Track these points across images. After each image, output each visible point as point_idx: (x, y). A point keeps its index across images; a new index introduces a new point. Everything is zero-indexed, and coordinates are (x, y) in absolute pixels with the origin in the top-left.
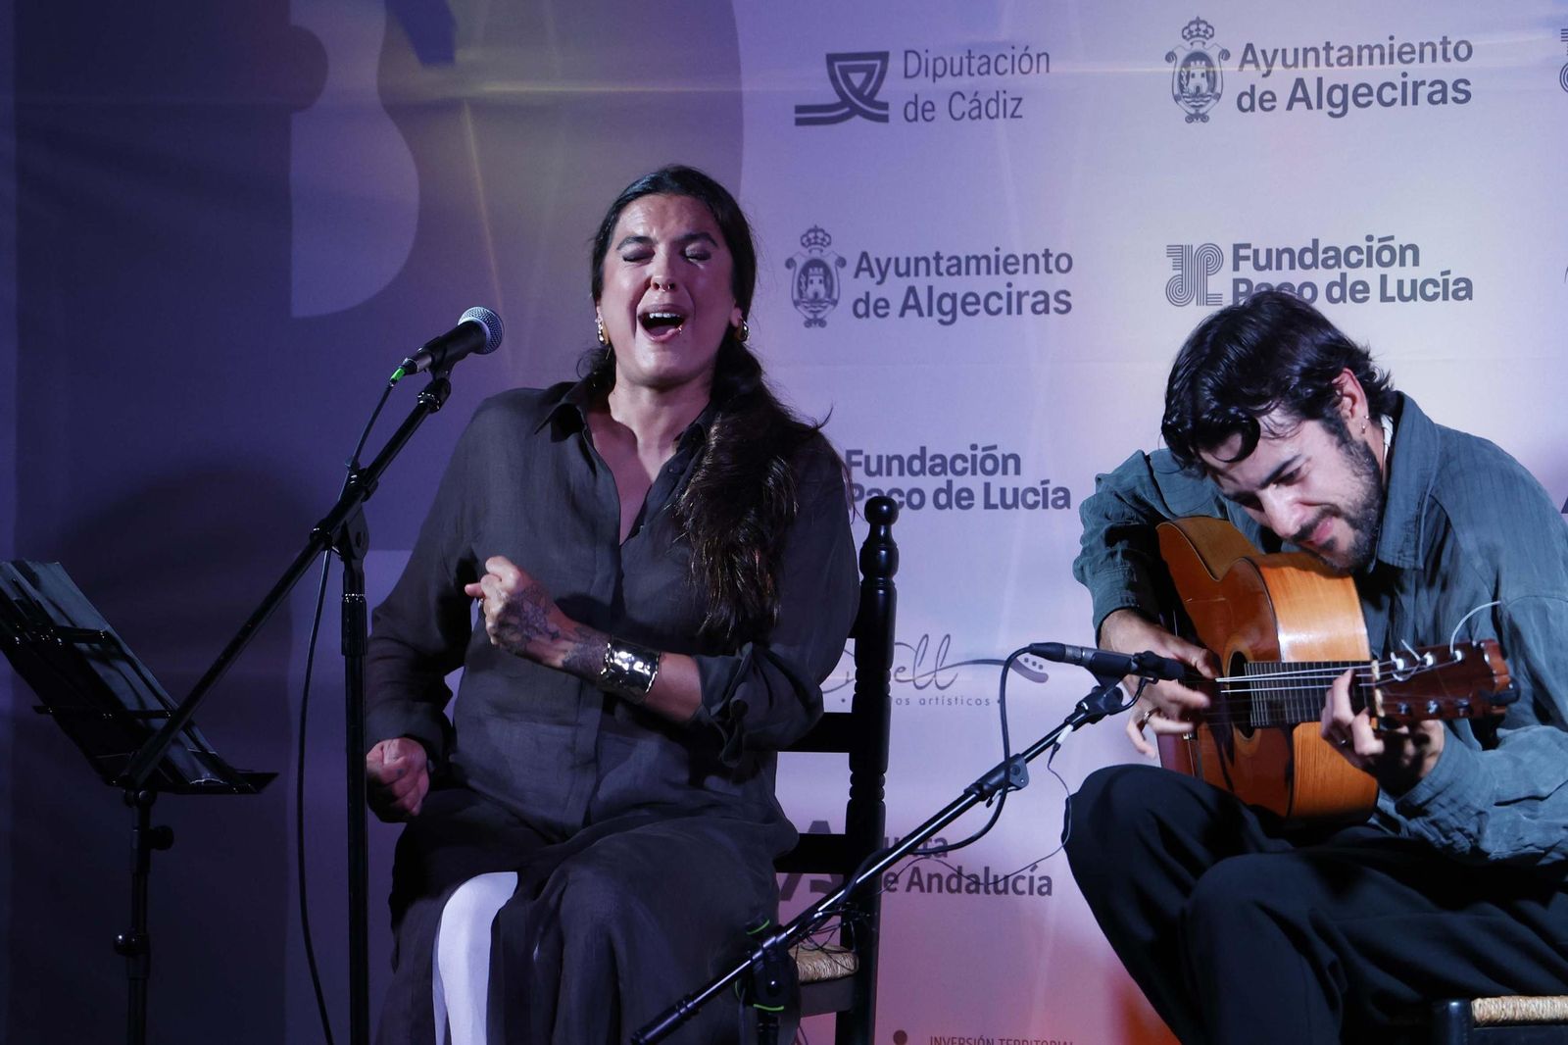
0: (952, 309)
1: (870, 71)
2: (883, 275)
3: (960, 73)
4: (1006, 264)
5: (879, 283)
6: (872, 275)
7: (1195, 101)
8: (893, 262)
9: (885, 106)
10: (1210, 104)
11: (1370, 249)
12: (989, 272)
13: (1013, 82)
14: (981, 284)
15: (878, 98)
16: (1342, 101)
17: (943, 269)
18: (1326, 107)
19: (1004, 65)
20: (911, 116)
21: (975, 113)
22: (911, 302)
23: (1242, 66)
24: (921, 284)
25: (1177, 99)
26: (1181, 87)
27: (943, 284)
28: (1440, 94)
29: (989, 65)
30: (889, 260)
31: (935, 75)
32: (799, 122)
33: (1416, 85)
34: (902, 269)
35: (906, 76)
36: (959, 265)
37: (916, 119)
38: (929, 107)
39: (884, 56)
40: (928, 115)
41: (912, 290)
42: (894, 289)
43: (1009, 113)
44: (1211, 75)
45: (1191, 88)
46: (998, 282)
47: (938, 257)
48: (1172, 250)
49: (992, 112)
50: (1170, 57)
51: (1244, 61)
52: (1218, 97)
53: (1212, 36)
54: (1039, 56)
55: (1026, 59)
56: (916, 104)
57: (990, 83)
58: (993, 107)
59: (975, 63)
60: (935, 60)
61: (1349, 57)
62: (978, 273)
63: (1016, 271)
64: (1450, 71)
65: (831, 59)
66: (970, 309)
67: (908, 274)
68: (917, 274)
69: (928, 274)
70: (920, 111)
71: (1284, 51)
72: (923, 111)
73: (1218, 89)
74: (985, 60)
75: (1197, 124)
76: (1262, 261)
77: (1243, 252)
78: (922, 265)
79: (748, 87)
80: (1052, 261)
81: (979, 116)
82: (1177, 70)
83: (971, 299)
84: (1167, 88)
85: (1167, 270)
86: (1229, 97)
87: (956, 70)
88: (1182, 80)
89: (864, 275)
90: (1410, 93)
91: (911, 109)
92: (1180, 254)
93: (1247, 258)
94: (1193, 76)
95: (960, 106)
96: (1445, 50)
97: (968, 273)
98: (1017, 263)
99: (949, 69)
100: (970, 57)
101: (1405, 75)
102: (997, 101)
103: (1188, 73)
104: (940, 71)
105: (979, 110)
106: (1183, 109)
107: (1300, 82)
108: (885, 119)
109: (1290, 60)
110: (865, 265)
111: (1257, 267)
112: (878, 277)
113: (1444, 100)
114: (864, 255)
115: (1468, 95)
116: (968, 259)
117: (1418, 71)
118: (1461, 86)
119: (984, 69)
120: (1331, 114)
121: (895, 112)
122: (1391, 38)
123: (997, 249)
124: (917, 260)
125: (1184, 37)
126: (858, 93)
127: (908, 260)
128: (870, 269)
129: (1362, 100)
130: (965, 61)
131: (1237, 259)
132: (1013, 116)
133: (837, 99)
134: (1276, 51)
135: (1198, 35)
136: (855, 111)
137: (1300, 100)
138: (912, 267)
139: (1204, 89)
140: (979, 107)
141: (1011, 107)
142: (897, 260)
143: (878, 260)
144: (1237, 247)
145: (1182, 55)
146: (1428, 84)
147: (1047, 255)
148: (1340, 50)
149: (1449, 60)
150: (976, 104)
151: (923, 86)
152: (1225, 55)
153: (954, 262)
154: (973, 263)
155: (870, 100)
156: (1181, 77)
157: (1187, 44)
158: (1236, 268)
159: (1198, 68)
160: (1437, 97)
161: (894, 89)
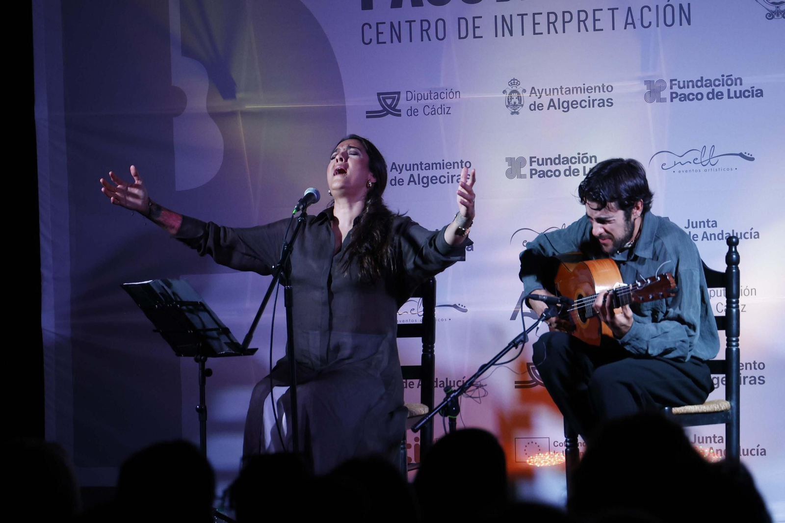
0: (427, 182)
1: (394, 99)
2: (401, 170)
3: (427, 99)
4: (446, 165)
5: (399, 173)
6: (397, 171)
7: (514, 107)
8: (404, 166)
9: (400, 111)
10: (520, 108)
11: (579, 157)
12: (440, 169)
13: (447, 101)
14: (438, 173)
15: (397, 108)
16: (568, 106)
17: (423, 168)
18: (562, 109)
19: (443, 95)
20: (409, 114)
21: (433, 113)
22: (412, 180)
23: (531, 94)
24: (415, 173)
25: (507, 106)
26: (509, 102)
27: (423, 173)
28: (602, 104)
29: (438, 96)
30: (403, 165)
31: (418, 99)
32: (367, 117)
33: (593, 101)
34: (408, 168)
35: (407, 100)
36: (429, 166)
37: (411, 115)
38: (416, 111)
39: (399, 93)
40: (416, 114)
41: (412, 175)
42: (405, 175)
43: (446, 112)
44: (519, 98)
45: (512, 102)
46: (444, 172)
47: (421, 164)
48: (507, 160)
49: (440, 112)
50: (504, 92)
51: (531, 93)
52: (522, 106)
53: (519, 84)
54: (456, 92)
55: (451, 94)
56: (411, 110)
57: (438, 102)
58: (440, 110)
59: (433, 95)
60: (418, 94)
61: (569, 91)
62: (436, 169)
63: (451, 168)
64: (605, 96)
65: (379, 94)
66: (434, 181)
67: (410, 170)
68: (413, 170)
69: (418, 170)
70: (413, 112)
71: (546, 89)
72: (414, 112)
73: (522, 103)
74: (436, 94)
75: (515, 115)
76: (541, 163)
77: (533, 160)
78: (416, 166)
79: (347, 104)
80: (464, 164)
81: (435, 114)
82: (507, 96)
83: (434, 178)
84: (503, 103)
85: (506, 166)
86: (526, 106)
87: (426, 98)
88: (509, 99)
89: (394, 171)
90: (591, 103)
91: (409, 111)
92: (510, 161)
93: (535, 162)
94: (513, 98)
95: (427, 110)
96: (602, 88)
97: (432, 169)
98: (451, 165)
99: (423, 97)
100: (431, 93)
101: (589, 97)
102: (441, 108)
103: (511, 97)
104: (420, 98)
105: (434, 112)
106: (509, 110)
107: (552, 100)
108: (400, 115)
109: (548, 93)
110: (394, 167)
111: (539, 164)
112: (399, 171)
113: (604, 106)
114: (394, 164)
115: (612, 104)
116: (432, 164)
117: (593, 96)
118: (610, 101)
119: (436, 97)
120: (563, 111)
121: (403, 113)
122: (584, 84)
123: (443, 160)
124: (414, 165)
125: (509, 85)
126: (389, 106)
127: (410, 165)
128: (396, 168)
129: (574, 106)
130: (429, 95)
131: (531, 162)
132: (447, 114)
133: (381, 109)
134: (543, 90)
135: (514, 84)
136: (389, 113)
137: (552, 106)
138: (412, 167)
139: (517, 103)
140: (435, 110)
141: (446, 110)
142: (406, 165)
143: (399, 165)
144: (531, 158)
145: (508, 91)
146: (598, 100)
147: (462, 162)
148: (566, 89)
149: (605, 92)
150: (433, 109)
151: (413, 102)
152: (524, 91)
153: (427, 165)
154: (434, 165)
155: (394, 109)
156: (508, 99)
157: (510, 87)
158: (531, 165)
159: (515, 95)
160: (601, 105)
161: (403, 105)
